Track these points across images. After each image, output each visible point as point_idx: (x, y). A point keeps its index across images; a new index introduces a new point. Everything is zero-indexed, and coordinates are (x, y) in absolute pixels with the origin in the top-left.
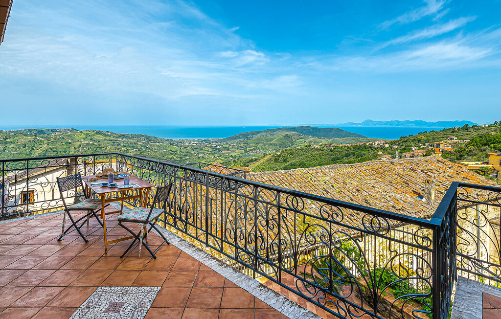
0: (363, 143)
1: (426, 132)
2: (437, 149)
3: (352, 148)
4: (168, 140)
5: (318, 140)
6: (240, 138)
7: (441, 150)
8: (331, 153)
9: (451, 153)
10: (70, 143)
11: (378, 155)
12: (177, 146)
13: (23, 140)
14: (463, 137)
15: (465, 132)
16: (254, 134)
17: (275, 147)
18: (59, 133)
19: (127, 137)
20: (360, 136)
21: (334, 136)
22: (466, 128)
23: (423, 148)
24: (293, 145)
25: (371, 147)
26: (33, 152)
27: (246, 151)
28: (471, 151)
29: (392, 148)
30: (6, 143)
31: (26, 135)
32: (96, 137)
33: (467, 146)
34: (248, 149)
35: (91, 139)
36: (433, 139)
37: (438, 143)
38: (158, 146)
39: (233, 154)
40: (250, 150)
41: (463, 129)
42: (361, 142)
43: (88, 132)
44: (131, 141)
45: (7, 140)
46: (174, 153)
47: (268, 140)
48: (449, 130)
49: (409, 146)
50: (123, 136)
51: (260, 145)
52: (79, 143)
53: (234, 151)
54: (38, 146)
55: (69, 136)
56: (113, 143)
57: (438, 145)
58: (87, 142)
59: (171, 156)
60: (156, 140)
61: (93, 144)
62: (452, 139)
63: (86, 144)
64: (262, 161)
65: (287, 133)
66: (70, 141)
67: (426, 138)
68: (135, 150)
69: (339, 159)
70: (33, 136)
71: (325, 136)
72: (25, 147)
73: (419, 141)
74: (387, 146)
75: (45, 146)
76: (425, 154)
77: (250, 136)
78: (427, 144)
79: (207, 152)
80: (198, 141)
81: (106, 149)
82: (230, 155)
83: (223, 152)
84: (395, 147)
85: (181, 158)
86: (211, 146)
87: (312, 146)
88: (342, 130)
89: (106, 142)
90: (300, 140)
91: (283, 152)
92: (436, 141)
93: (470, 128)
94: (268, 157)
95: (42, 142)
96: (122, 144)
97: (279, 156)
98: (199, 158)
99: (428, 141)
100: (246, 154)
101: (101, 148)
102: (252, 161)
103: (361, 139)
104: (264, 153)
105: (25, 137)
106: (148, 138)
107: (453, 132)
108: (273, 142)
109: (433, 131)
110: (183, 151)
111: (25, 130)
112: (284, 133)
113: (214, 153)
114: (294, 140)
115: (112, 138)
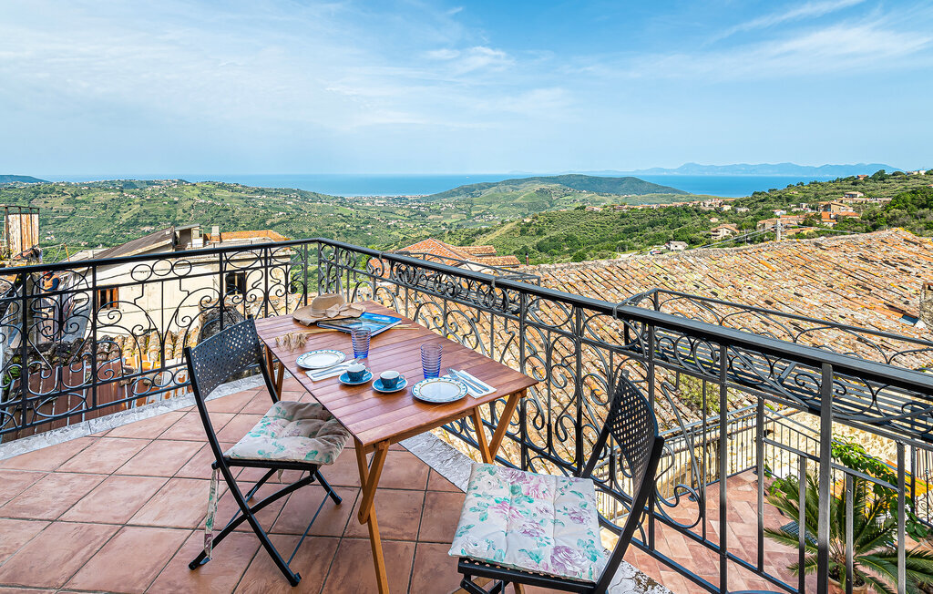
0: (681, 204)
1: (802, 184)
2: (825, 215)
3: (662, 211)
4: (336, 198)
5: (598, 198)
6: (459, 195)
7: (832, 216)
8: (622, 221)
9: (854, 221)
10: (176, 202)
11: (711, 224)
12: (352, 207)
13: (103, 197)
14: (875, 193)
15: (879, 184)
16: (484, 188)
17: (520, 210)
18: (159, 187)
19: (269, 194)
20: (675, 191)
21: (627, 191)
22: (881, 177)
23: (796, 213)
24: (553, 205)
25: (696, 211)
26: (118, 216)
27: (469, 216)
28: (894, 218)
29: (736, 212)
30: (77, 202)
31: (106, 190)
32: (218, 194)
33: (886, 209)
34: (473, 213)
35: (210, 197)
36: (816, 196)
37: (825, 203)
38: (319, 208)
39: (448, 222)
40: (477, 215)
41: (874, 178)
42: (677, 201)
43: (204, 185)
44: (275, 199)
45: (78, 198)
46: (346, 219)
47: (508, 198)
48: (847, 180)
49: (769, 209)
50: (262, 191)
51: (494, 207)
52: (190, 203)
53: (449, 217)
54: (125, 207)
55: (174, 191)
56: (246, 202)
57: (827, 208)
58: (203, 201)
59: (342, 224)
60: (316, 197)
61: (213, 204)
62: (853, 196)
63: (201, 203)
64: (497, 233)
65: (543, 186)
66: (176, 199)
67: (801, 195)
68: (281, 213)
69: (637, 231)
70: (118, 191)
71: (610, 192)
72: (105, 208)
73: (789, 200)
74: (726, 208)
75: (136, 208)
76: (801, 222)
77: (477, 191)
78: (804, 205)
79: (403, 218)
80: (387, 199)
81: (234, 212)
82: (443, 222)
83: (431, 217)
84: (744, 210)
85: (358, 227)
86: (409, 208)
87: (589, 208)
88: (642, 182)
89: (233, 201)
90: (566, 198)
91: (536, 218)
92: (822, 200)
93: (888, 177)
94: (508, 227)
95: (131, 201)
96: (261, 204)
97: (529, 225)
98: (389, 227)
99: (806, 199)
100: (471, 221)
101: (227, 210)
102: (480, 232)
103: (677, 195)
104: (502, 219)
105: (105, 193)
106: (303, 195)
107: (854, 184)
108: (517, 201)
109: (815, 183)
110: (361, 215)
111: (106, 182)
112: (538, 187)
113: (415, 219)
114: (554, 198)
115: (243, 195)
